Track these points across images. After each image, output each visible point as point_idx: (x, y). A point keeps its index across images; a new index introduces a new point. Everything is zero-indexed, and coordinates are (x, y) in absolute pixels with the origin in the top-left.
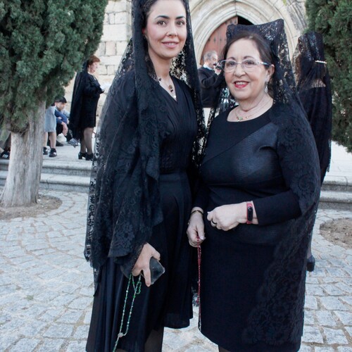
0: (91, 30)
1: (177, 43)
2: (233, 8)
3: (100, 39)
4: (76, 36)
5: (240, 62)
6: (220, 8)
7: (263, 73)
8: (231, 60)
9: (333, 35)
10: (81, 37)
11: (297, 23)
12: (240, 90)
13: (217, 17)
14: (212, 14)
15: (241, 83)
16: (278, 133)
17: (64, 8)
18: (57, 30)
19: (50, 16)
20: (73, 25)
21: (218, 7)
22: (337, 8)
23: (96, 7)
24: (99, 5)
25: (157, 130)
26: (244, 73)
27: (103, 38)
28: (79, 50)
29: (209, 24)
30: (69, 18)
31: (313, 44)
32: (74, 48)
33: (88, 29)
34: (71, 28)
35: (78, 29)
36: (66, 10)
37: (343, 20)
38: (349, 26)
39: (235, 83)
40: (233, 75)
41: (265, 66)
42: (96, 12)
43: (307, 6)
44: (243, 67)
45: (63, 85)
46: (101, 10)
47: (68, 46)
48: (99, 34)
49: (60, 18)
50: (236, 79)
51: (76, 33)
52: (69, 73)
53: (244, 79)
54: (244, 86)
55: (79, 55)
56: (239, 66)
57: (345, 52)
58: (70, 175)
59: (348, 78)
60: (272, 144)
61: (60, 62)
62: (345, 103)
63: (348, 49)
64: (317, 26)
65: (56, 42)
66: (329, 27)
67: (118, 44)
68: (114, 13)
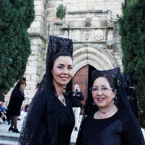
0: (20, 68)
1: (68, 78)
3: (24, 72)
4: (13, 71)
5: (100, 88)
6: (80, 61)
7: (112, 94)
8: (95, 87)
9: (136, 75)
10: (15, 71)
12: (101, 102)
14: (77, 63)
15: (101, 99)
16: (123, 125)
17: (8, 58)
18: (4, 67)
19: (1, 60)
20: (12, 66)
21: (79, 60)
22: (137, 63)
23: (24, 58)
24: (25, 57)
25: (57, 122)
26: (102, 94)
27: (26, 72)
28: (14, 77)
29: (75, 68)
30: (10, 62)
31: (128, 79)
32: (11, 76)
33: (19, 68)
34: (10, 67)
35: (14, 67)
36: (9, 58)
37: (140, 68)
38: (143, 71)
39: (98, 99)
40: (97, 95)
41: (112, 90)
42: (24, 60)
43: (123, 61)
44: (101, 91)
45: (4, 94)
46: (26, 59)
47: (8, 75)
48: (24, 70)
49: (6, 62)
50: (98, 97)
51: (13, 69)
52: (8, 88)
53: (102, 97)
54: (102, 100)
55: (14, 80)
56: (100, 90)
57: (142, 83)
58: (3, 140)
59: (144, 95)
60: (121, 131)
61: (4, 82)
62: (143, 107)
63: (143, 82)
64: (128, 71)
65: (3, 73)
66: (134, 71)
67: (32, 75)
68: (31, 61)
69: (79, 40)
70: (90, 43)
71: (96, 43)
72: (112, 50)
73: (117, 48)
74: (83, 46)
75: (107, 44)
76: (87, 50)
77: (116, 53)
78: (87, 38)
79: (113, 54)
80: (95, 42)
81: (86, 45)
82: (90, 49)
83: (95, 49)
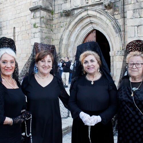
2: (91, 26)
11: (116, 30)
13: (85, 31)
29: (82, 34)
68: (36, 33)
69: (80, 5)
70: (90, 6)
71: (96, 5)
72: (111, 10)
73: (117, 7)
74: (84, 10)
75: (104, 4)
76: (88, 14)
77: (116, 13)
78: (87, 2)
79: (113, 14)
80: (94, 4)
81: (86, 9)
82: (91, 13)
83: (95, 12)
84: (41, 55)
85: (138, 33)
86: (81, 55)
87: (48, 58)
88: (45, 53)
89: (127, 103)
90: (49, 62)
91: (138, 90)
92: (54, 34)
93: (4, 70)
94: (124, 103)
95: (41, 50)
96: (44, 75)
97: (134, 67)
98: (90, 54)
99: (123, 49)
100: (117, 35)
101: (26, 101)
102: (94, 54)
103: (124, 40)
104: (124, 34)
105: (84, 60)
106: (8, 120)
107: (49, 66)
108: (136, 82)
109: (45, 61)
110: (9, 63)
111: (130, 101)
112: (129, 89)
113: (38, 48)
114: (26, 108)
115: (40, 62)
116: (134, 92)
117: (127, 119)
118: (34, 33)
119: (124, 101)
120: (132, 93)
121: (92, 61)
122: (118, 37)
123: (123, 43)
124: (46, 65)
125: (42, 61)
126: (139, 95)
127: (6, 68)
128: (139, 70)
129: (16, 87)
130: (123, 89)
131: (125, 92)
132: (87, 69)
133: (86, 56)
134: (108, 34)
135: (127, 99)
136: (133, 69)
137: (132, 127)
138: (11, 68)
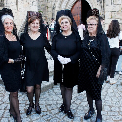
29: (70, 3)
68: (34, 2)
84: (32, 19)
85: (114, 1)
86: (59, 19)
87: (37, 21)
88: (34, 18)
89: (86, 49)
90: (38, 24)
91: (92, 41)
92: (49, 2)
93: (7, 29)
94: (84, 49)
95: (32, 16)
96: (34, 32)
97: (91, 26)
98: (65, 18)
99: (102, 15)
100: (98, 3)
101: (23, 49)
102: (67, 18)
103: (103, 8)
104: (103, 2)
105: (61, 22)
106: (11, 60)
107: (37, 26)
108: (92, 36)
109: (34, 23)
110: (9, 24)
111: (87, 48)
112: (87, 41)
113: (30, 14)
114: (23, 53)
115: (31, 24)
116: (90, 43)
117: (85, 59)
118: (32, 2)
119: (84, 48)
120: (89, 43)
121: (66, 22)
122: (98, 5)
123: (103, 10)
124: (36, 26)
125: (33, 23)
126: (93, 45)
127: (8, 28)
128: (93, 28)
129: (15, 40)
130: (85, 41)
131: (85, 43)
132: (63, 28)
133: (62, 19)
134: (91, 3)
135: (86, 47)
136: (90, 28)
137: (88, 64)
138: (11, 27)
